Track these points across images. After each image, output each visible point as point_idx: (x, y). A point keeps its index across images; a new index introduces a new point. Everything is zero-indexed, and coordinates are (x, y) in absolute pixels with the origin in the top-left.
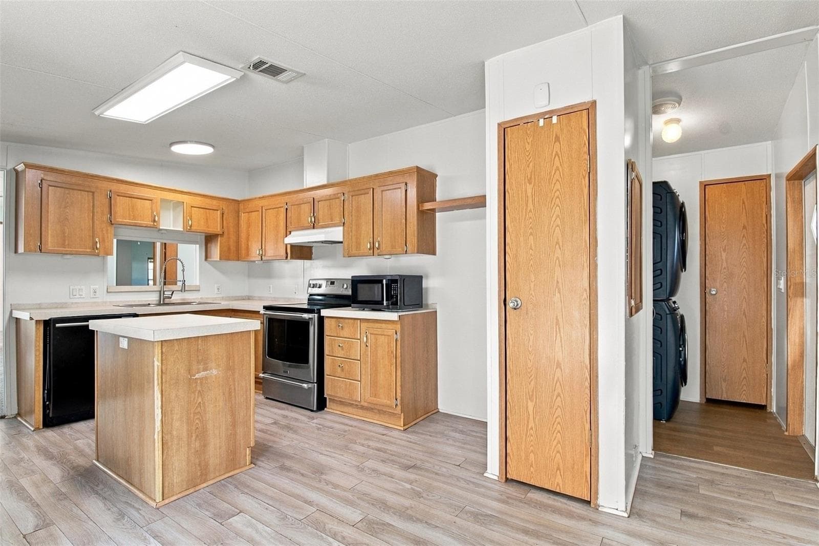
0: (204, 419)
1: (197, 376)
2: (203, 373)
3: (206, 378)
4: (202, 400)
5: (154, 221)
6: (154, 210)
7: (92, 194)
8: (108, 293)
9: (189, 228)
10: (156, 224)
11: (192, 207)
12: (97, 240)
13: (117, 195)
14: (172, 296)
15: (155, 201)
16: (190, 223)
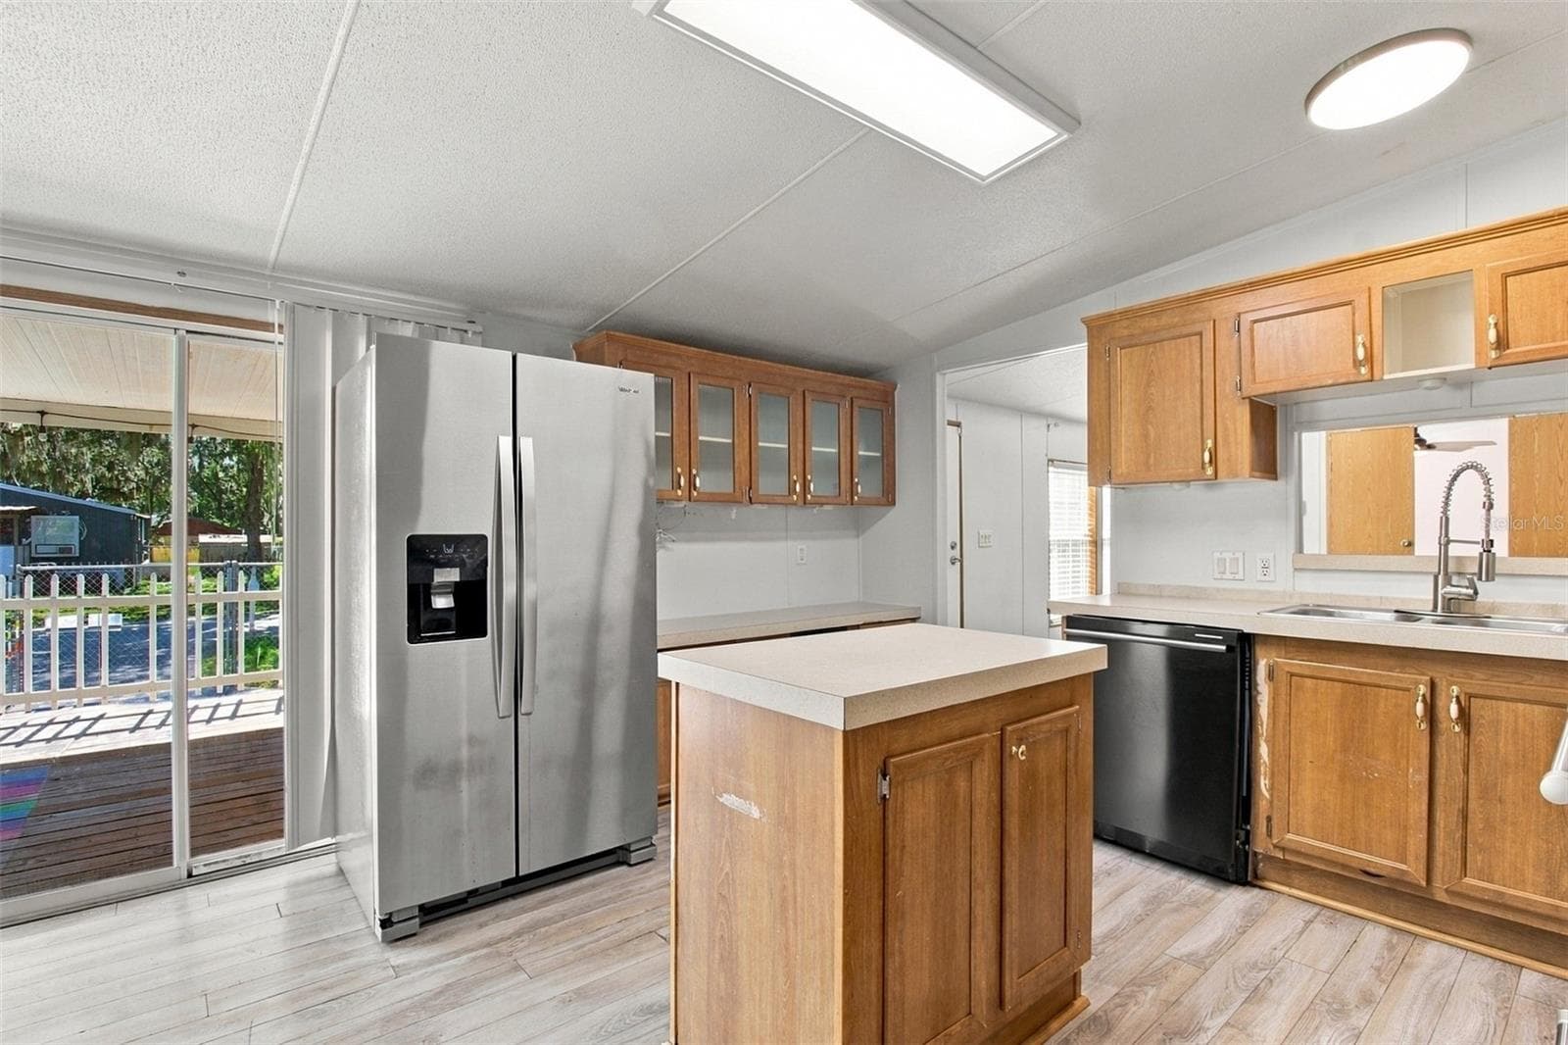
5: (1357, 364)
6: (1357, 330)
7: (1198, 337)
8: (1296, 569)
9: (1493, 354)
10: (1363, 370)
11: (1506, 276)
12: (1210, 443)
13: (1255, 321)
14: (1476, 593)
15: (1361, 302)
16: (1492, 335)
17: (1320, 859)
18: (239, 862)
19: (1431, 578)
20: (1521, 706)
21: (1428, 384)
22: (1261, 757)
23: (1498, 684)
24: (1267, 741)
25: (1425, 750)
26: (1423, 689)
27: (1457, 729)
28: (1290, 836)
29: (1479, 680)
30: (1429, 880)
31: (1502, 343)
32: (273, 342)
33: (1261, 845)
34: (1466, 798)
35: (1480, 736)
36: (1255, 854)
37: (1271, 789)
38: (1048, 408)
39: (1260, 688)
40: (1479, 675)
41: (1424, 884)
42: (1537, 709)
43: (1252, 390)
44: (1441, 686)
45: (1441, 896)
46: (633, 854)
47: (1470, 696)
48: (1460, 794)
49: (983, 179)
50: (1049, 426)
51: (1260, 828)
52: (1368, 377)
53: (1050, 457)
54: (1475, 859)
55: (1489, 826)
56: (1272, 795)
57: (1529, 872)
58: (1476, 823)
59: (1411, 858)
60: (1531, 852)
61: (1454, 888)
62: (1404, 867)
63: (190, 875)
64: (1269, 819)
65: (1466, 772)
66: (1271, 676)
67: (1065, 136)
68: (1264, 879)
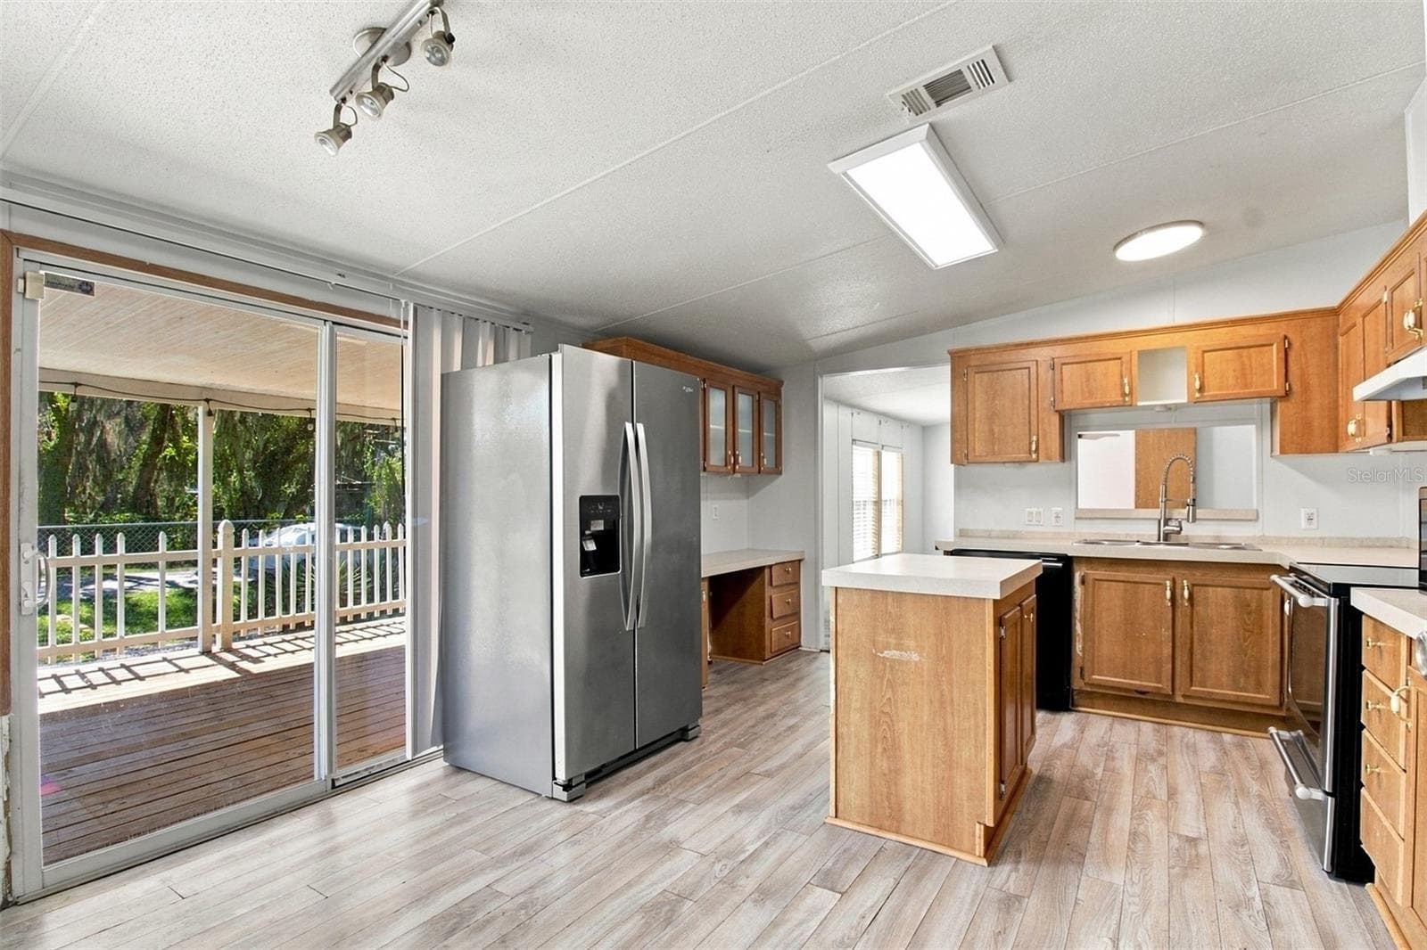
0: (896, 728)
1: (887, 654)
2: (895, 652)
3: (900, 662)
4: (894, 696)
5: (1124, 395)
6: (1124, 373)
7: (1027, 370)
8: (1076, 518)
9: (1197, 395)
10: (1127, 399)
11: (1204, 352)
12: (1034, 438)
13: (1063, 364)
14: (1181, 529)
15: (1126, 358)
16: (1197, 385)
17: (1113, 688)
18: (367, 774)
19: (1157, 522)
20: (1219, 589)
21: (1157, 409)
22: (1075, 630)
23: (1209, 577)
24: (1080, 621)
25: (1170, 616)
26: (1168, 583)
27: (1186, 604)
28: (1094, 677)
29: (1198, 576)
30: (1173, 690)
31: (1201, 390)
32: (400, 336)
33: (1077, 684)
34: (1192, 643)
35: (1199, 609)
36: (1073, 690)
37: (1083, 650)
38: (858, 401)
39: (1076, 590)
40: (1198, 574)
41: (1171, 693)
42: (1228, 590)
43: (1060, 407)
44: (1178, 581)
45: (1179, 699)
46: (690, 732)
47: (1193, 585)
48: (1189, 641)
49: (937, 266)
50: (852, 414)
51: (1076, 673)
52: (1129, 403)
53: (854, 438)
54: (1197, 675)
55: (1204, 657)
56: (1084, 654)
57: (1224, 679)
58: (1197, 657)
59: (1164, 679)
60: (1225, 667)
61: (1188, 694)
62: (1160, 685)
63: (334, 787)
64: (1082, 669)
65: (1192, 627)
66: (1083, 582)
67: (997, 250)
68: (1077, 706)
